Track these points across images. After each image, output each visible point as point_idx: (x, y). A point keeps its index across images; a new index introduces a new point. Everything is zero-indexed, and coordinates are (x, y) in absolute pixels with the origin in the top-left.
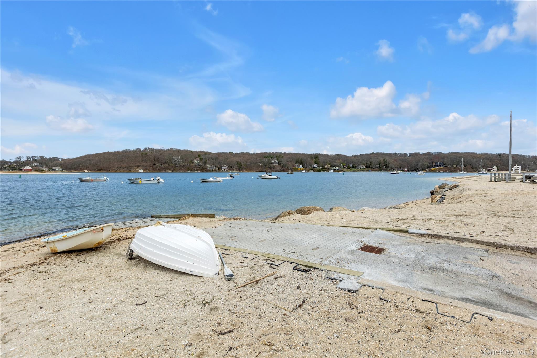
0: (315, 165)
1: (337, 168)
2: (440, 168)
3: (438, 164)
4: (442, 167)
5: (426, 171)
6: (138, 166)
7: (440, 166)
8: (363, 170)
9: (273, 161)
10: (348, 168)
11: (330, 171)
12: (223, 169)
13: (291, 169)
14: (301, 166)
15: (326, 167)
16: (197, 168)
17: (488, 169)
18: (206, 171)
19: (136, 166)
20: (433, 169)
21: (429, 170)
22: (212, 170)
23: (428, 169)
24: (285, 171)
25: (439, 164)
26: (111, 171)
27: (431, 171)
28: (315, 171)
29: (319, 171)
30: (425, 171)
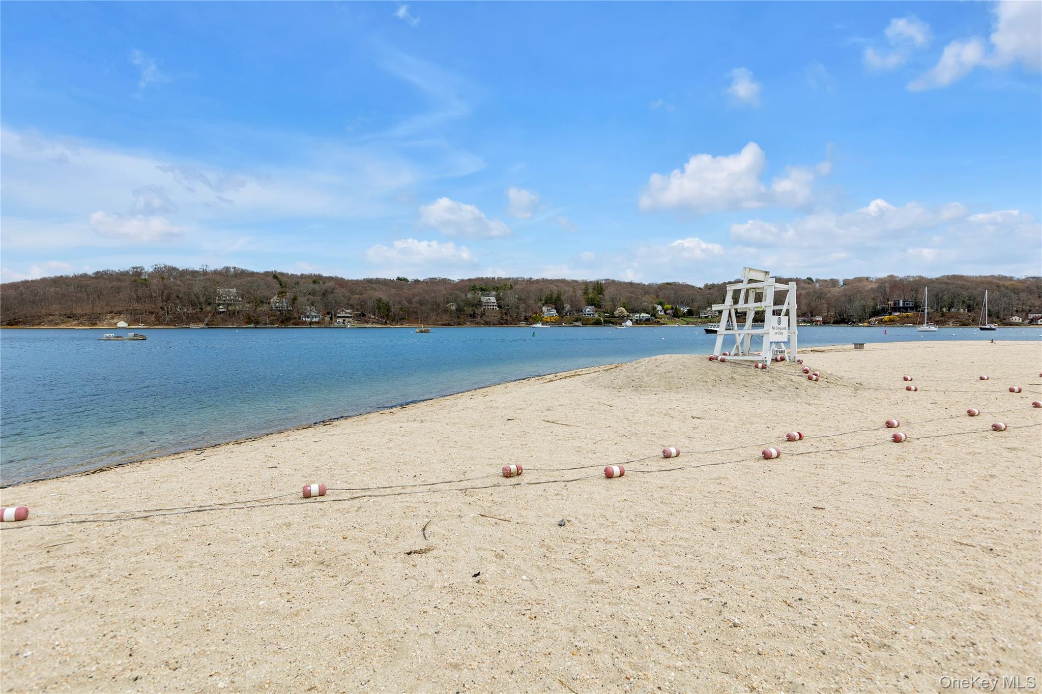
0: (589, 309)
1: (645, 316)
2: (904, 314)
3: (901, 305)
4: (910, 314)
5: (869, 323)
6: (119, 313)
7: (905, 309)
8: (710, 322)
9: (484, 299)
10: (676, 315)
11: (623, 324)
12: (341, 320)
13: (526, 319)
14: (554, 312)
15: (616, 313)
16: (274, 316)
17: (1031, 316)
18: (293, 324)
19: (111, 312)
20: (886, 318)
21: (876, 321)
22: (311, 323)
23: (874, 319)
24: (511, 324)
25: (904, 304)
26: (44, 325)
27: (881, 322)
28: (586, 323)
29: (597, 323)
30: (866, 324)
